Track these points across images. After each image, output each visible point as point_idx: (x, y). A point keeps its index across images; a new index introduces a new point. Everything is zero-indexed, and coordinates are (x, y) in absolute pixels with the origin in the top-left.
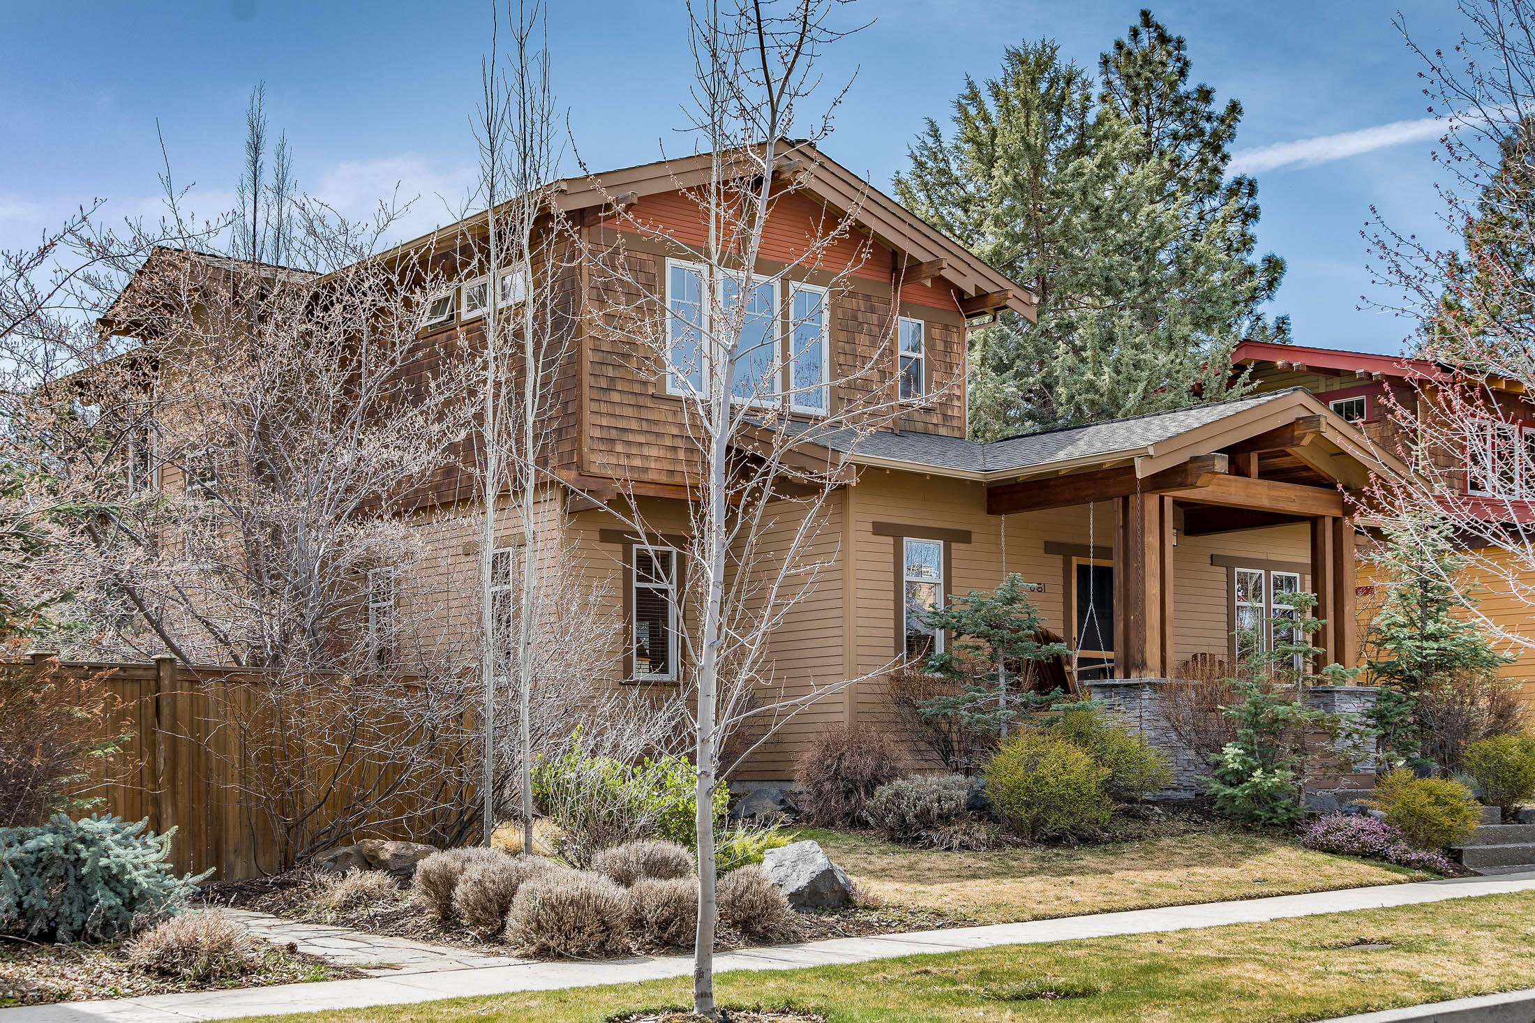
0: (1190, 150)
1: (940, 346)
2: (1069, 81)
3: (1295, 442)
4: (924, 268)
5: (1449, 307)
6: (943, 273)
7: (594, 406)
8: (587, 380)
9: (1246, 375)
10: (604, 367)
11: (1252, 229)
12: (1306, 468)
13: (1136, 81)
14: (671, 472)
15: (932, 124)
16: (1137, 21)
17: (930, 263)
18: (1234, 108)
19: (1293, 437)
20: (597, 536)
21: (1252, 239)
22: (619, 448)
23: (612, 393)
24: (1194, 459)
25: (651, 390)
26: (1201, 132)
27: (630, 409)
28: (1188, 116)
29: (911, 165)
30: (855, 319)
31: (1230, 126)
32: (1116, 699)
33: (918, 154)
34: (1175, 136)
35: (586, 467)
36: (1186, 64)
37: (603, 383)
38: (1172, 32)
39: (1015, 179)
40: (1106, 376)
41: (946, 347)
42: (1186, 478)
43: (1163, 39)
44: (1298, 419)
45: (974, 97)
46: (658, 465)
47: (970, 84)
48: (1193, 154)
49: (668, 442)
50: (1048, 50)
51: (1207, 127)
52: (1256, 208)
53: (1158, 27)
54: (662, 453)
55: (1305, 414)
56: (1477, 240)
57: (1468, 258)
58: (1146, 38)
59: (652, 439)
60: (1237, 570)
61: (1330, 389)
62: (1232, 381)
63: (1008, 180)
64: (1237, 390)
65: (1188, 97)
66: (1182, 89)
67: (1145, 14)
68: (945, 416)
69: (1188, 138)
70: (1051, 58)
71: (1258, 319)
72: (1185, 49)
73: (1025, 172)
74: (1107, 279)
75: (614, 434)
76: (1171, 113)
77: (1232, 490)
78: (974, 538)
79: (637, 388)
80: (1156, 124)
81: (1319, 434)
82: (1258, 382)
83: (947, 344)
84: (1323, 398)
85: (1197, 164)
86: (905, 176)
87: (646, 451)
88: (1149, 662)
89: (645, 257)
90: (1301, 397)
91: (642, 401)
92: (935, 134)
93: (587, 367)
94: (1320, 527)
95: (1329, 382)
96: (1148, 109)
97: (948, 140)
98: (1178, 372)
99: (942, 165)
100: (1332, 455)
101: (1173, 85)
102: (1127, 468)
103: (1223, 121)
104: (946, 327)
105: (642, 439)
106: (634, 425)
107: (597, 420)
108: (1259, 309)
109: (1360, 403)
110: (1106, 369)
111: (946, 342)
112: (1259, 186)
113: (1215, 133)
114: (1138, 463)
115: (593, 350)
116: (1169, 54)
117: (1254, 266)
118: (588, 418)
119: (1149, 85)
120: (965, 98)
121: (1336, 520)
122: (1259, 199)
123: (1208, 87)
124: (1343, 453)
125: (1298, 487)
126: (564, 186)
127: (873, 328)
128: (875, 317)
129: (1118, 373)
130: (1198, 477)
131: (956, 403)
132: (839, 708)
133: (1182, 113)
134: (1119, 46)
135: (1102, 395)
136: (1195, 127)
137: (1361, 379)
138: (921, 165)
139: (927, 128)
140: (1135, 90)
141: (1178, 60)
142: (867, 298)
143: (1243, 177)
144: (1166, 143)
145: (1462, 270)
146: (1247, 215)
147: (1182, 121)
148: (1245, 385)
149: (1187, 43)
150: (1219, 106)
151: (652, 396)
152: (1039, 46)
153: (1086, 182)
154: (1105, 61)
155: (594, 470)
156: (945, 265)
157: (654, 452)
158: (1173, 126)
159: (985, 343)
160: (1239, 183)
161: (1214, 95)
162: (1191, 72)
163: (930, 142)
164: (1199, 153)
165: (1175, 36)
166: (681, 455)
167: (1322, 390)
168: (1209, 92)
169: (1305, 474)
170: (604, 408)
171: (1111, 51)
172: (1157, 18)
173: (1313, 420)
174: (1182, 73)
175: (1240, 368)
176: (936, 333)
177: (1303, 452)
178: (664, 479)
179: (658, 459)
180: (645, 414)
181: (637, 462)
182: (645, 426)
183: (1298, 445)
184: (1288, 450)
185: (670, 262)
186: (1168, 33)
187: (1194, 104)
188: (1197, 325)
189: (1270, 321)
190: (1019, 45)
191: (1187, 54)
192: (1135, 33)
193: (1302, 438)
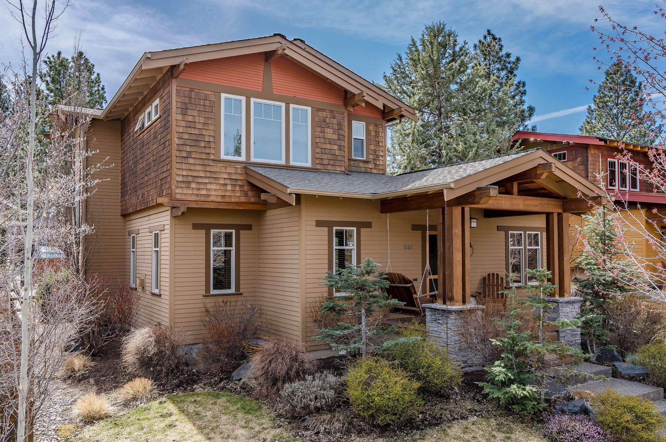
0: (503, 73)
1: (373, 134)
2: (449, 35)
3: (538, 176)
4: (356, 97)
5: (588, 123)
6: (364, 98)
7: (178, 166)
8: (175, 153)
9: (518, 144)
10: (185, 147)
11: (524, 98)
12: (544, 189)
13: (485, 52)
14: (223, 196)
15: (399, 55)
16: (486, 33)
17: (358, 94)
18: (518, 59)
19: (536, 174)
20: (191, 227)
21: (524, 102)
22: (193, 185)
23: (189, 159)
24: (479, 189)
25: (212, 157)
26: (507, 68)
27: (200, 166)
28: (502, 62)
29: (391, 71)
30: (325, 121)
31: (516, 65)
32: (438, 316)
33: (394, 66)
34: (498, 69)
35: (173, 195)
36: (502, 46)
37: (184, 154)
38: (497, 36)
39: (427, 72)
40: (460, 146)
41: (376, 134)
42: (474, 199)
43: (494, 39)
44: (539, 165)
45: (414, 44)
46: (216, 193)
47: (413, 40)
48: (504, 74)
49: (222, 182)
50: (442, 25)
51: (509, 66)
52: (525, 91)
53: (493, 35)
54: (218, 187)
55: (543, 162)
56: (598, 102)
57: (595, 107)
58: (489, 39)
59: (212, 180)
60: (510, 232)
61: (552, 149)
62: (512, 147)
63: (424, 72)
64: (514, 150)
65: (502, 57)
66: (500, 54)
67: (488, 31)
68: (375, 164)
69: (502, 69)
70: (443, 28)
71: (526, 126)
72: (501, 41)
73: (431, 71)
74: (464, 109)
75: (190, 179)
76: (497, 61)
77: (503, 202)
78: (373, 225)
79: (204, 156)
80: (492, 66)
81: (551, 172)
82: (523, 147)
83: (377, 132)
84: (550, 152)
85: (506, 78)
86: (388, 75)
87: (209, 187)
88: (455, 297)
89: (209, 93)
90: (541, 153)
91: (206, 162)
92: (400, 59)
93: (175, 146)
94: (551, 218)
95: (552, 146)
96: (489, 61)
97: (404, 61)
98: (490, 143)
99: (403, 70)
100: (557, 182)
101: (497, 53)
102: (439, 194)
103: (514, 64)
104: (376, 125)
105: (207, 181)
106: (202, 174)
107: (180, 173)
108: (526, 123)
109: (564, 154)
110: (460, 143)
111: (376, 132)
112: (527, 84)
113: (511, 68)
114: (445, 191)
115: (179, 138)
116: (496, 43)
117: (525, 109)
118: (175, 171)
119: (489, 53)
120: (411, 45)
121: (559, 214)
122: (526, 88)
123: (509, 52)
124: (563, 181)
125: (539, 198)
126: (149, 56)
127: (334, 125)
128: (336, 120)
129: (466, 144)
130: (481, 198)
131: (381, 158)
132: (297, 314)
133: (500, 62)
134: (480, 42)
135: (459, 153)
136: (505, 66)
137: (565, 145)
138: (395, 71)
139: (397, 57)
140: (485, 55)
141: (499, 45)
142: (332, 112)
143: (521, 81)
144: (495, 71)
145: (592, 111)
146: (522, 93)
147: (500, 64)
148: (518, 148)
149: (502, 40)
150: (512, 59)
151: (213, 160)
152: (438, 24)
153: (454, 71)
154: (475, 46)
155: (178, 197)
156: (365, 94)
157: (213, 187)
158: (497, 66)
159: (413, 134)
160: (519, 83)
161: (511, 55)
162: (503, 49)
163: (398, 62)
164: (506, 74)
165: (498, 37)
166: (229, 188)
167: (549, 149)
168: (509, 54)
169: (543, 191)
170: (184, 166)
171: (477, 43)
172: (492, 32)
173: (547, 165)
174: (501, 49)
175: (516, 141)
176: (371, 128)
177: (543, 180)
178: (219, 200)
179: (216, 190)
180: (208, 169)
181: (204, 192)
182: (208, 174)
183: (539, 178)
184: (535, 181)
185: (223, 96)
186: (496, 37)
187: (504, 58)
188: (498, 126)
189: (530, 127)
190: (430, 24)
191: (502, 43)
192: (485, 37)
193: (542, 174)
